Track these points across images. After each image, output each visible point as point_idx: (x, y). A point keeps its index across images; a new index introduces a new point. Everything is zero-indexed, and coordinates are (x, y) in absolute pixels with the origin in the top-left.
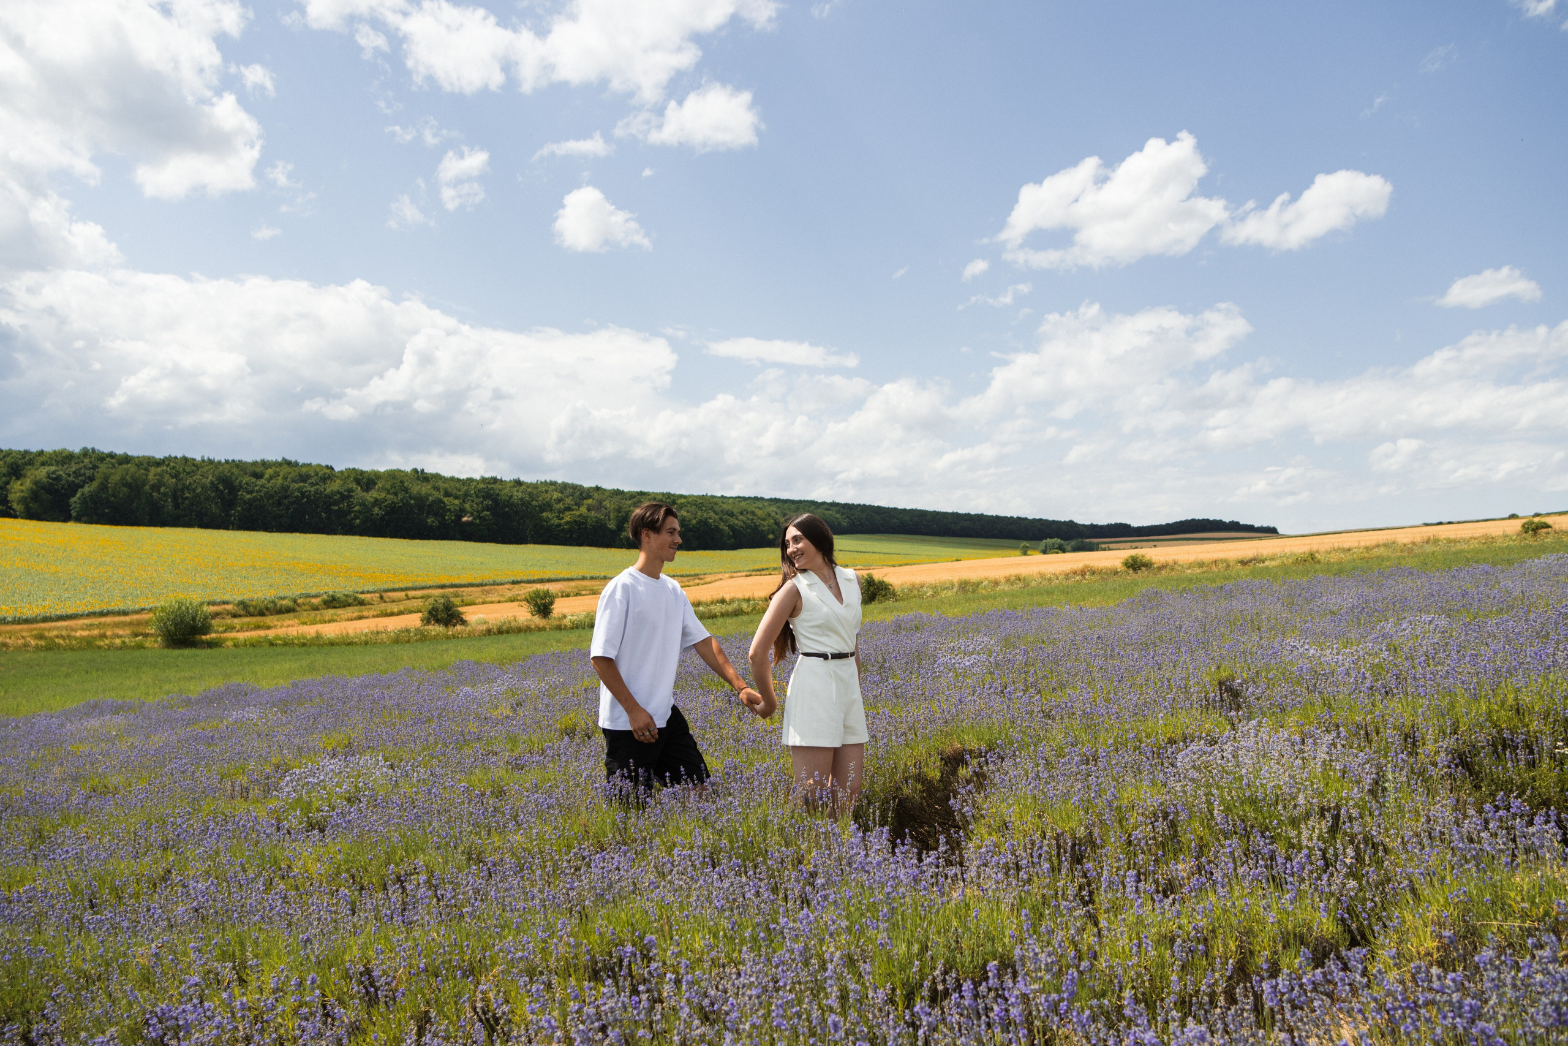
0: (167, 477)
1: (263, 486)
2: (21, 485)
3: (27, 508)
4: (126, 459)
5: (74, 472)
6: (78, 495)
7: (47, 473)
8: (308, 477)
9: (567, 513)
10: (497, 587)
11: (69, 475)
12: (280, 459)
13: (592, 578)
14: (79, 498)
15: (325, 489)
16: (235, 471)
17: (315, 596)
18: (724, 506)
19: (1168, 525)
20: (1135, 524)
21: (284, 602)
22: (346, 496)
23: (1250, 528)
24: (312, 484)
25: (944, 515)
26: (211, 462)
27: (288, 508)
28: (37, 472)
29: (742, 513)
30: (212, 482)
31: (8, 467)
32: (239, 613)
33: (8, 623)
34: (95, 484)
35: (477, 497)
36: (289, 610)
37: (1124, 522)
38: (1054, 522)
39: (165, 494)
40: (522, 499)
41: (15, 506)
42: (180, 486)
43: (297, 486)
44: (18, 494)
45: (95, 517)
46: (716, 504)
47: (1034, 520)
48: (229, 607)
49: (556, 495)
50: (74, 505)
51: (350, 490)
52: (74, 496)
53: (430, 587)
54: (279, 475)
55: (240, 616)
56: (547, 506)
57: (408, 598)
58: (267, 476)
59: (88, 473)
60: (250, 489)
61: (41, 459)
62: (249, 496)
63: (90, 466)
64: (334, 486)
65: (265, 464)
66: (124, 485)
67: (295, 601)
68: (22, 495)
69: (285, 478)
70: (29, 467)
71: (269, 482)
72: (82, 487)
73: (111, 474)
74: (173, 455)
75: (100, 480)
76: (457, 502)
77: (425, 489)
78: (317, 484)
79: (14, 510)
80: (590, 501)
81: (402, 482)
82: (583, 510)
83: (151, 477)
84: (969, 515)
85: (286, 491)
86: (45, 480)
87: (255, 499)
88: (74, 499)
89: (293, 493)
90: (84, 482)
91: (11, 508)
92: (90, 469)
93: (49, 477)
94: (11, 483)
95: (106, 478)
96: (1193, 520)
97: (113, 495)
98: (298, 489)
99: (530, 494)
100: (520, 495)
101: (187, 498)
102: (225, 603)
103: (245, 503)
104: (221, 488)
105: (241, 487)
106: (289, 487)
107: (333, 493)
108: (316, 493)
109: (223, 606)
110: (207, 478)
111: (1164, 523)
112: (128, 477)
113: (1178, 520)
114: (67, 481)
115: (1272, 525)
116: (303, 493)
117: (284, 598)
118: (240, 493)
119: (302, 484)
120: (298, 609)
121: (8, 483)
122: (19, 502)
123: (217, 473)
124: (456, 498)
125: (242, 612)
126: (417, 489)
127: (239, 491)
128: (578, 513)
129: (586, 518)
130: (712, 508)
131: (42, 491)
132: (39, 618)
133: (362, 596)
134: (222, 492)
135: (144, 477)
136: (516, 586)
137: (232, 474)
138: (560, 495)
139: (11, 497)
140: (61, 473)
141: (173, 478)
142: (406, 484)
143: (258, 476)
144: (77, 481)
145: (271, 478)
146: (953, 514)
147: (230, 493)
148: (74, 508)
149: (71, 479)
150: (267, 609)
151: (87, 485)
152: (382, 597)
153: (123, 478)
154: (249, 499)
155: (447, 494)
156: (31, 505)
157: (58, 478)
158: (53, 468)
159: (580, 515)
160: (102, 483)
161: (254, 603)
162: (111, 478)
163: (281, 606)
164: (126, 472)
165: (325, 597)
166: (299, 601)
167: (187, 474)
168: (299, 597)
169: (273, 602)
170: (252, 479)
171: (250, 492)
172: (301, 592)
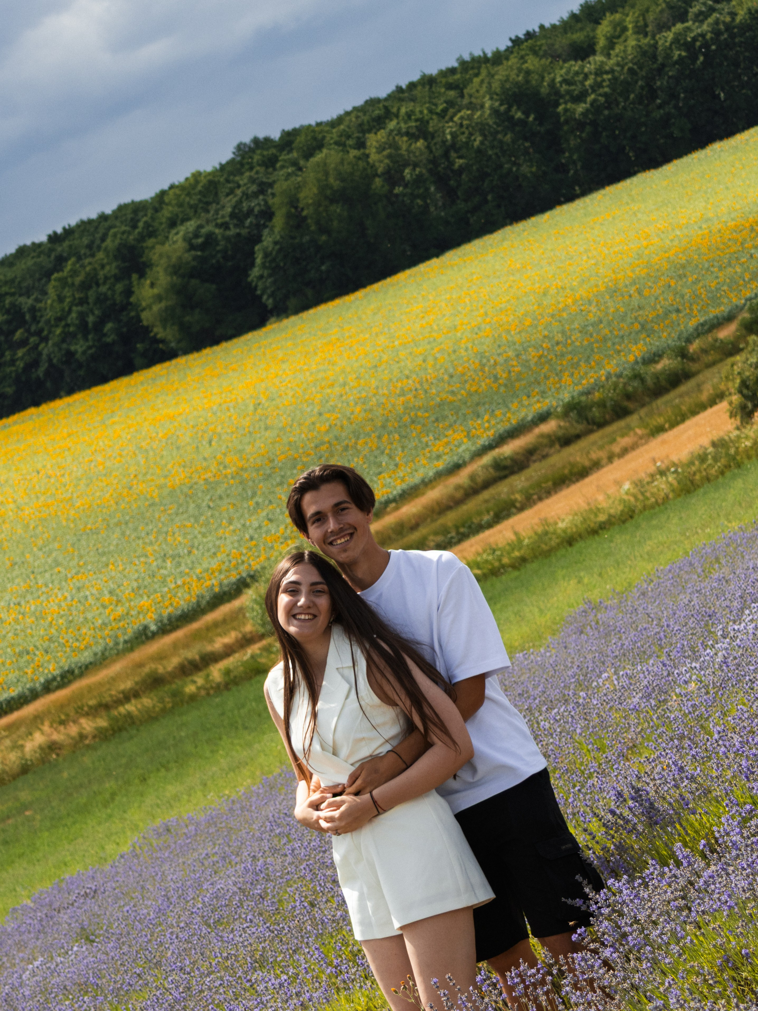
0: (403, 142)
1: (599, 72)
2: (152, 285)
3: (184, 328)
5: (233, 215)
6: (259, 261)
7: (184, 239)
11: (225, 226)
14: (264, 266)
15: (733, 15)
17: (729, 318)
21: (659, 366)
24: (701, 17)
27: (674, 96)
28: (167, 247)
30: (495, 112)
31: (116, 258)
32: (573, 431)
33: (154, 635)
34: (278, 222)
39: (419, 181)
41: (159, 332)
42: (438, 152)
43: (670, 35)
44: (155, 308)
45: (309, 292)
48: (549, 427)
50: (260, 285)
52: (253, 265)
54: (625, 29)
55: (578, 437)
58: (602, 42)
59: (256, 204)
60: (576, 90)
61: (166, 213)
62: (581, 108)
63: (254, 188)
66: (332, 201)
67: (683, 354)
68: (163, 305)
69: (641, 30)
70: (150, 242)
71: (608, 56)
72: (258, 239)
73: (299, 188)
74: (404, 84)
75: (284, 210)
78: (712, 10)
79: (163, 341)
83: (374, 157)
85: (654, 57)
86: (188, 257)
87: (596, 108)
88: (255, 272)
89: (668, 56)
90: (259, 227)
91: (156, 341)
92: (256, 195)
93: (192, 247)
94: (135, 289)
97: (323, 230)
98: (676, 41)
101: (461, 170)
102: (543, 418)
103: (581, 125)
104: (519, 115)
105: (557, 93)
106: (655, 46)
108: (717, 33)
109: (537, 431)
110: (482, 106)
112: (331, 180)
114: (228, 239)
116: (689, 46)
118: (561, 108)
119: (679, 26)
120: (694, 367)
121: (129, 292)
122: (164, 322)
123: (496, 86)
125: (580, 428)
127: (557, 104)
131: (194, 282)
132: (204, 603)
134: (523, 123)
135: (361, 164)
137: (528, 72)
139: (147, 317)
140: (209, 228)
141: (417, 139)
144: (244, 232)
145: (611, 44)
147: (540, 119)
148: (264, 290)
149: (233, 231)
150: (628, 397)
151: (266, 232)
153: (323, 187)
154: (585, 114)
156: (187, 318)
157: (210, 240)
158: (191, 225)
160: (289, 216)
161: (597, 396)
162: (302, 195)
163: (656, 376)
164: (324, 165)
165: (746, 315)
166: (694, 347)
167: (442, 115)
168: (689, 340)
169: (637, 376)
170: (576, 66)
171: (580, 98)
172: (692, 324)
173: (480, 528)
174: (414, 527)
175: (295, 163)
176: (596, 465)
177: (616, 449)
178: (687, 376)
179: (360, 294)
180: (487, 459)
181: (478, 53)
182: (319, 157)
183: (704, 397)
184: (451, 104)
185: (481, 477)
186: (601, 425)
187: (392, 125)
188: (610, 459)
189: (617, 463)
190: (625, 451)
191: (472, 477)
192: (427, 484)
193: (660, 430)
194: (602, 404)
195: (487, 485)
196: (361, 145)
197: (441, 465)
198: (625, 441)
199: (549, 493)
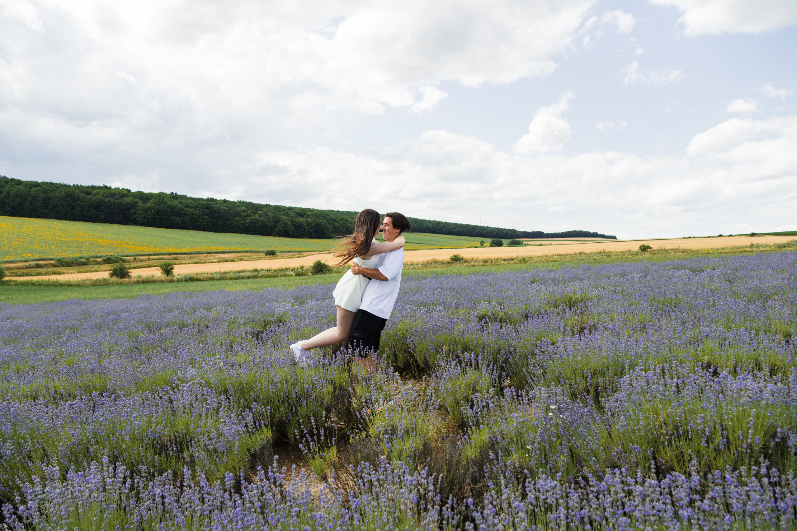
0: (40, 193)
1: (90, 199)
4: (19, 182)
8: (115, 195)
9: (248, 218)
10: (199, 255)
12: (102, 185)
13: (251, 252)
15: (123, 202)
16: (77, 191)
17: (101, 257)
18: (332, 216)
19: (562, 233)
20: (546, 232)
21: (82, 260)
22: (133, 205)
23: (603, 236)
24: (117, 199)
25: (450, 224)
26: (65, 185)
27: (104, 211)
29: (341, 220)
30: (64, 196)
35: (202, 208)
36: (84, 264)
37: (540, 231)
38: (505, 229)
39: (39, 202)
40: (225, 210)
42: (47, 198)
43: (108, 199)
46: (327, 215)
47: (495, 228)
48: (52, 262)
49: (243, 208)
51: (137, 202)
53: (163, 254)
54: (100, 193)
55: (58, 266)
56: (237, 214)
57: (149, 259)
58: (93, 194)
60: (84, 200)
62: (83, 204)
64: (128, 200)
65: (93, 187)
66: (17, 196)
67: (88, 260)
69: (103, 195)
71: (94, 197)
73: (11, 190)
75: (5, 193)
76: (191, 210)
77: (175, 203)
78: (119, 199)
80: (261, 212)
81: (163, 199)
82: (257, 216)
83: (32, 192)
84: (462, 224)
85: (102, 202)
87: (86, 205)
89: (105, 203)
95: (8, 193)
96: (575, 231)
97: (12, 201)
98: (109, 201)
99: (230, 208)
100: (224, 208)
101: (50, 204)
102: (51, 259)
103: (81, 207)
104: (68, 199)
105: (79, 199)
106: (104, 200)
107: (127, 204)
108: (118, 203)
109: (49, 262)
110: (62, 194)
111: (560, 232)
112: (20, 192)
113: (567, 231)
115: (614, 235)
116: (111, 203)
117: (81, 258)
119: (111, 199)
120: (89, 263)
123: (66, 191)
124: (191, 208)
126: (171, 203)
127: (78, 201)
128: (254, 218)
129: (258, 220)
130: (325, 218)
133: (123, 258)
134: (69, 201)
135: (28, 192)
136: (209, 255)
138: (245, 208)
141: (43, 193)
142: (165, 200)
143: (88, 193)
145: (95, 195)
146: (454, 224)
147: (73, 202)
150: (72, 263)
152: (135, 259)
153: (17, 193)
154: (83, 206)
155: (187, 206)
159: (255, 219)
160: (6, 195)
161: (66, 260)
162: (11, 192)
163: (80, 262)
164: (19, 189)
165: (105, 258)
166: (91, 259)
167: (51, 191)
168: (90, 258)
169: (76, 260)
170: (85, 195)
171: (83, 202)
172: (92, 255)
173: (32, 275)
174: (12, 269)
175: (12, 185)
176: (64, 273)
177: (69, 272)
178: (87, 264)
179: (14, 218)
180: (35, 262)
181: (65, 183)
182: (18, 186)
183: (93, 270)
184: (54, 190)
185: (32, 265)
186: (64, 266)
187: (39, 188)
188: (67, 273)
189: (68, 275)
190: (71, 273)
191: (30, 265)
192: (18, 262)
193: (81, 272)
194: (66, 262)
195: (32, 268)
196: (30, 188)
197: (23, 259)
198: (73, 271)
199: (50, 274)
